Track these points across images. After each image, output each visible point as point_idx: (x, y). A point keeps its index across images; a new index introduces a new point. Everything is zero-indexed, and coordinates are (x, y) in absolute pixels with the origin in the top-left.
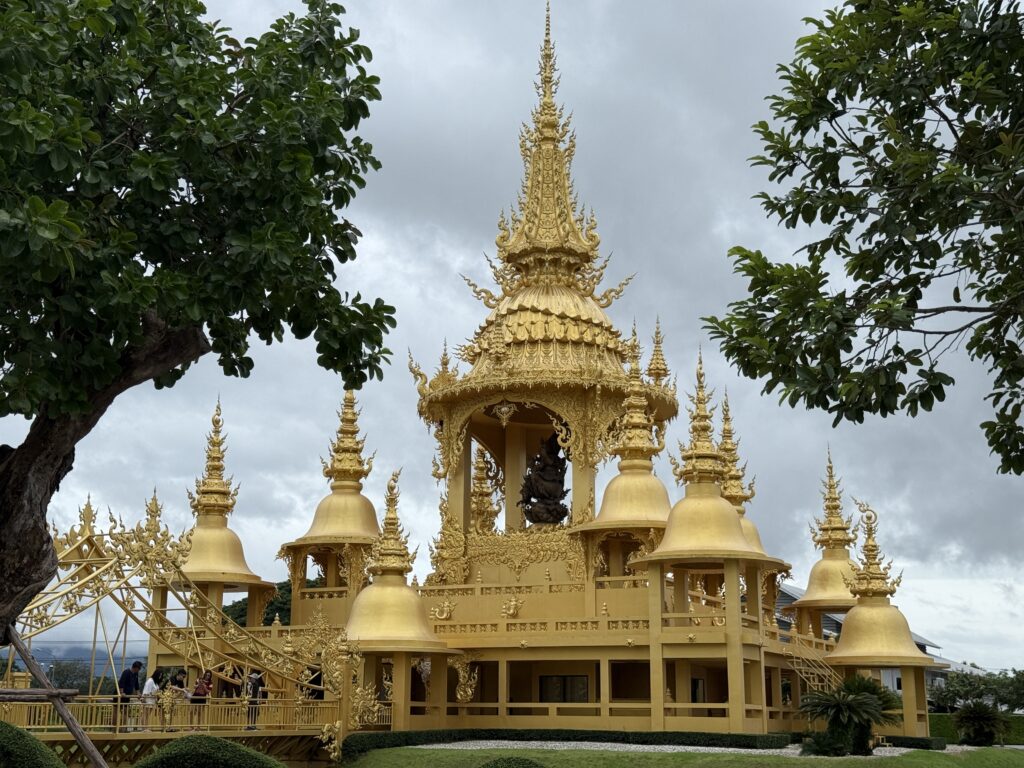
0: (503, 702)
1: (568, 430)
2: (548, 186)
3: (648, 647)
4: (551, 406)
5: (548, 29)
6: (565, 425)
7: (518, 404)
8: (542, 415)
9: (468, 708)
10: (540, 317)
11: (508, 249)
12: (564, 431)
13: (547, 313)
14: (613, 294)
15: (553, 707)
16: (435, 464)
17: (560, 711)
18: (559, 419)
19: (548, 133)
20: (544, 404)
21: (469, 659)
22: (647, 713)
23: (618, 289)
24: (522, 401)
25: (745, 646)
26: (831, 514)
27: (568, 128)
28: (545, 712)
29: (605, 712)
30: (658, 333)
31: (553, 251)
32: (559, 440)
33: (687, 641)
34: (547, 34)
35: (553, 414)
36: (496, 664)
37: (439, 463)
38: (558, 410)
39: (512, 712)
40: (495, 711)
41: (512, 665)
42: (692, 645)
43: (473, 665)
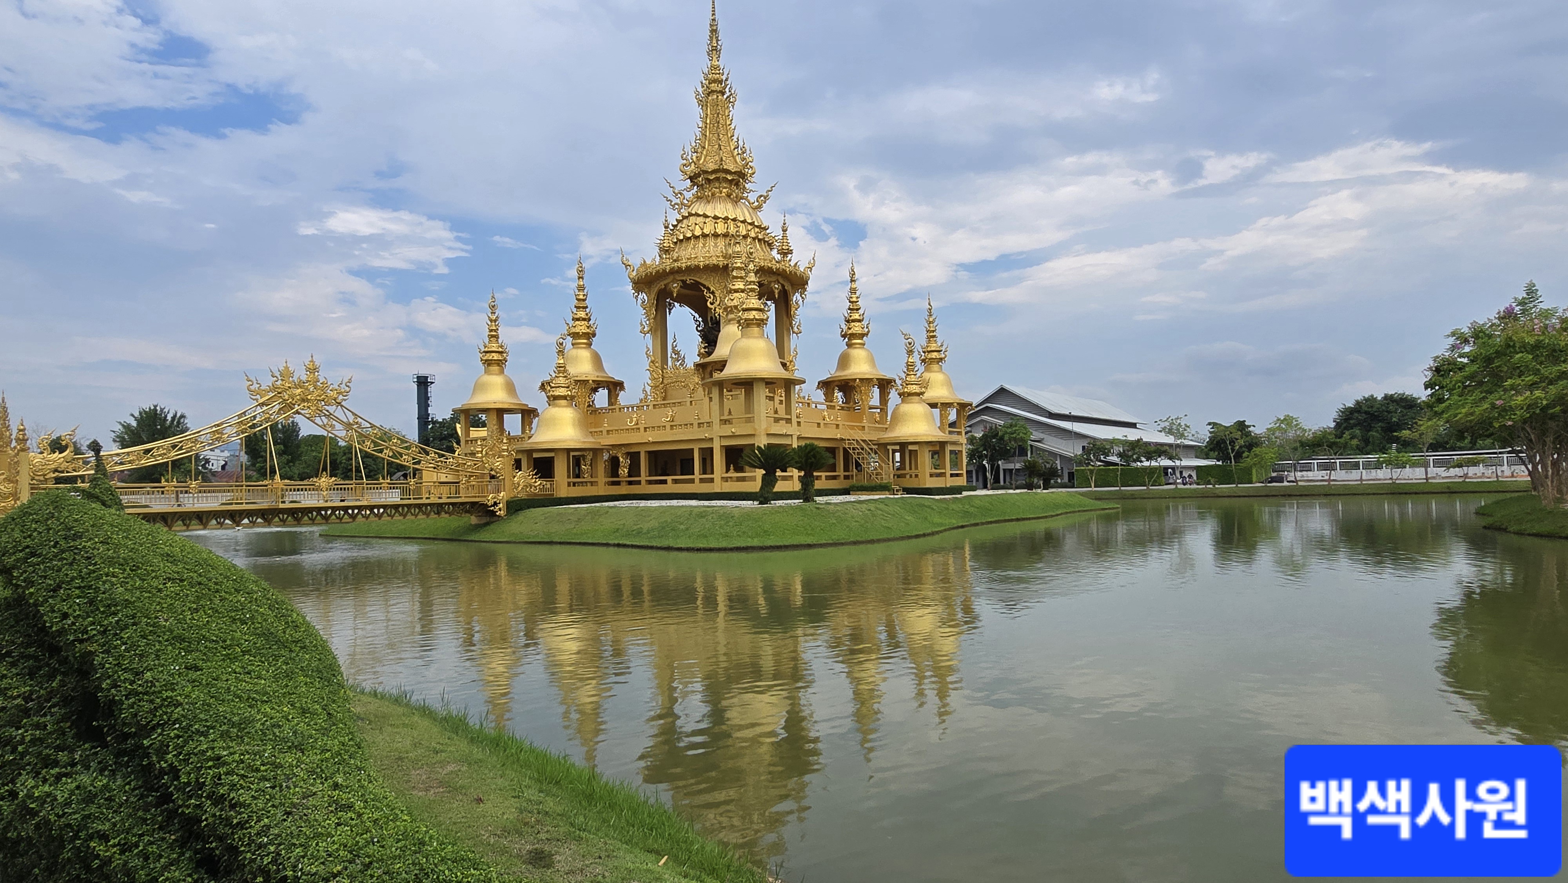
0: (644, 476)
1: (714, 296)
2: (714, 126)
3: (712, 439)
4: (702, 281)
5: (714, 11)
6: (713, 293)
7: (682, 281)
8: (696, 286)
9: (626, 481)
10: (700, 220)
11: (688, 173)
12: (712, 297)
13: (705, 216)
14: (762, 198)
15: (669, 479)
16: (642, 325)
17: (676, 482)
18: (708, 289)
19: (714, 86)
20: (698, 280)
21: (624, 450)
22: (712, 480)
23: (766, 194)
24: (684, 278)
25: (768, 435)
26: (929, 342)
27: (728, 82)
28: (664, 482)
29: (697, 481)
30: (784, 224)
31: (714, 172)
32: (708, 304)
33: (731, 434)
34: (713, 15)
35: (704, 286)
36: (639, 453)
37: (644, 324)
38: (707, 283)
39: (650, 482)
40: (639, 483)
41: (650, 453)
42: (733, 436)
43: (628, 454)
